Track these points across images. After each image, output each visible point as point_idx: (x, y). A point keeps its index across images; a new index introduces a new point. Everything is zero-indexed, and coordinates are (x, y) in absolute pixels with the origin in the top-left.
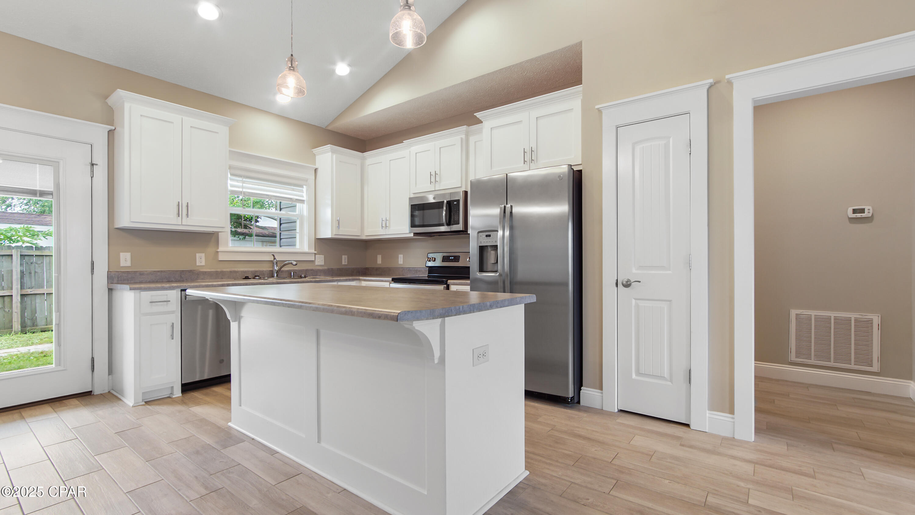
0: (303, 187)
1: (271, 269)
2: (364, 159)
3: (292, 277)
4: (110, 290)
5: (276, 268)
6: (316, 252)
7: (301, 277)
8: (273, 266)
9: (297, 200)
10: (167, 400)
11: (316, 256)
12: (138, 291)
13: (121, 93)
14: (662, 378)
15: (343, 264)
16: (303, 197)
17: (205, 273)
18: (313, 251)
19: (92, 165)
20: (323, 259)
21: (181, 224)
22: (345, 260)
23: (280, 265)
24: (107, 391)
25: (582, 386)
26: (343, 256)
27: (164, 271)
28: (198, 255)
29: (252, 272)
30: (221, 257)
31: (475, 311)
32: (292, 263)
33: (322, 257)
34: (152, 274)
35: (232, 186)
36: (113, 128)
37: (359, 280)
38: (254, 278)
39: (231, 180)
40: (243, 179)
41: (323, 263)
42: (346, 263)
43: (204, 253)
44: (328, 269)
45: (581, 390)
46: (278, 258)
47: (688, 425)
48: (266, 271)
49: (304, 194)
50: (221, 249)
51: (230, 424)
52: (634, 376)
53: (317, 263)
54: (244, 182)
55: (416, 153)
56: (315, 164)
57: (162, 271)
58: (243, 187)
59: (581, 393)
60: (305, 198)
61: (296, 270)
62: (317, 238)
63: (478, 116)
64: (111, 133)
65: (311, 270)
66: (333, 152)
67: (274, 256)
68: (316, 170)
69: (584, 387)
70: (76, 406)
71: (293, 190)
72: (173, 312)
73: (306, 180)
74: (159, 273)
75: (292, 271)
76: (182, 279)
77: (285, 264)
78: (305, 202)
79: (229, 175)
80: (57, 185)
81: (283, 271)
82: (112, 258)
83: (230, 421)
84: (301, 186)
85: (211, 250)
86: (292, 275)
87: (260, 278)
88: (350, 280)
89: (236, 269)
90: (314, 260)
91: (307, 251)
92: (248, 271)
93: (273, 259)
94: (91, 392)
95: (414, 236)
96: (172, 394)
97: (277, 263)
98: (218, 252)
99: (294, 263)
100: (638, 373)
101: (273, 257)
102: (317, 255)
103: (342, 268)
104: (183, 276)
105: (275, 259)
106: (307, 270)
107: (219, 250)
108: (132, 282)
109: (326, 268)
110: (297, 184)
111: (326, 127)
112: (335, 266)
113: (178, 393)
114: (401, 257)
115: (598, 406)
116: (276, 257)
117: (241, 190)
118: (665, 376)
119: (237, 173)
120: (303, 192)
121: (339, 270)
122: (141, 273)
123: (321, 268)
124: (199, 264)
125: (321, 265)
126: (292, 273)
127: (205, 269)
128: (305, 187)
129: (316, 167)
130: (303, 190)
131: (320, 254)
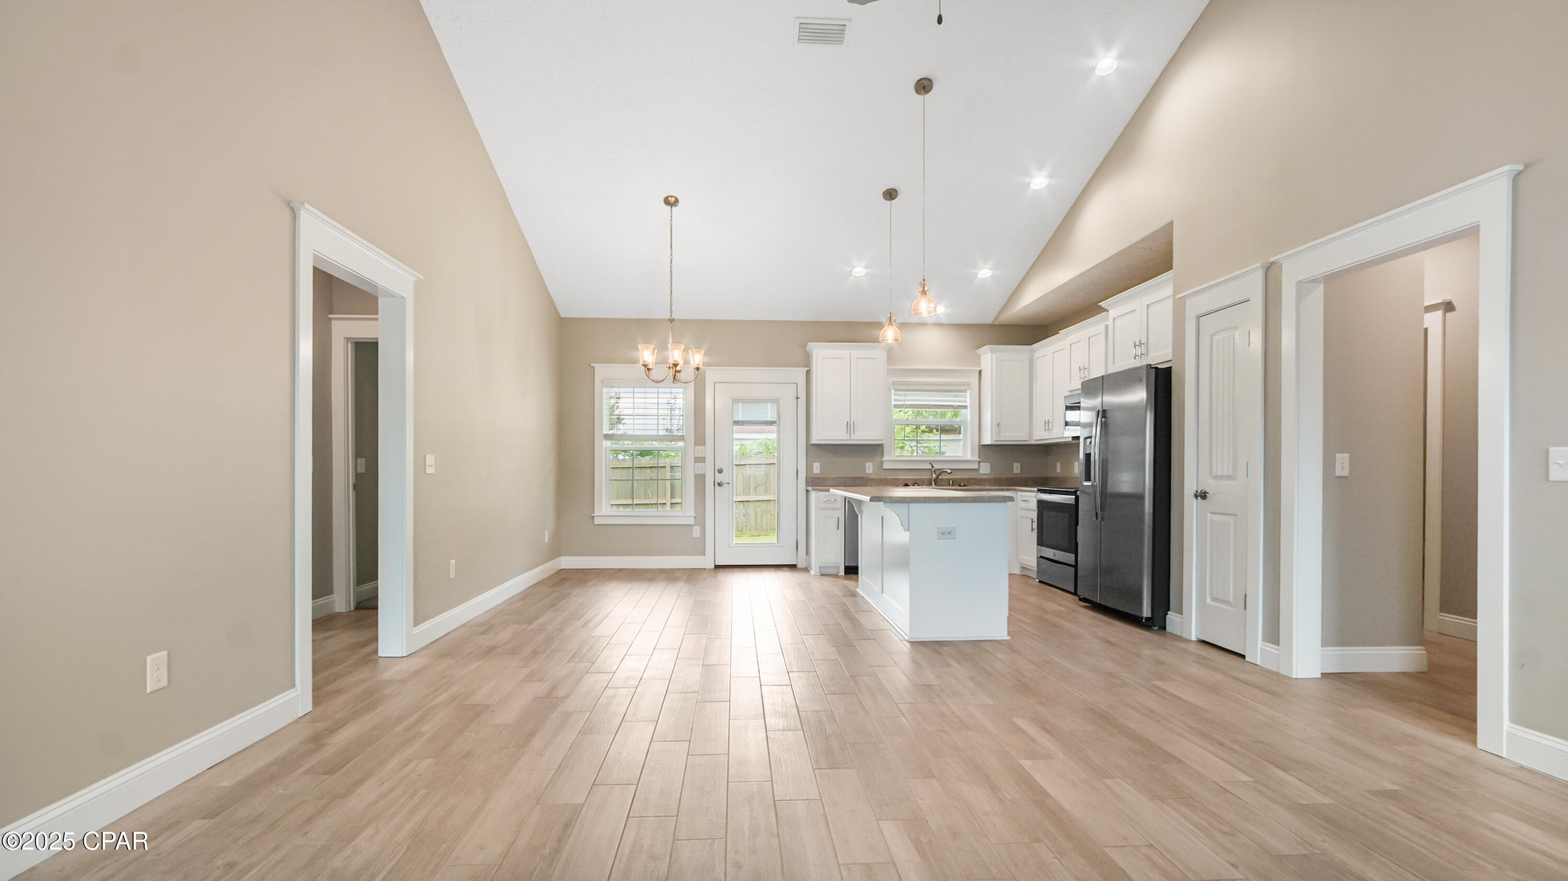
0: (966, 392)
1: (930, 477)
2: (1033, 351)
4: (807, 491)
5: (934, 476)
6: (979, 460)
7: (960, 486)
8: (932, 474)
9: (958, 406)
10: (836, 576)
11: (981, 464)
12: (817, 491)
13: (811, 344)
14: (1228, 603)
15: (1015, 472)
16: (966, 402)
17: (872, 480)
18: (977, 458)
19: (797, 398)
20: (989, 467)
21: (849, 439)
22: (1017, 468)
23: (938, 473)
24: (805, 567)
25: (1169, 610)
26: (1015, 464)
27: (842, 478)
28: (867, 464)
29: (912, 479)
30: (886, 466)
31: (931, 501)
32: (946, 472)
33: (988, 465)
34: (830, 479)
35: (895, 400)
36: (809, 369)
37: (1015, 490)
38: (913, 485)
39: (895, 395)
40: (903, 393)
41: (989, 471)
42: (1019, 472)
43: (872, 462)
44: (996, 478)
45: (1167, 614)
46: (936, 466)
47: (1243, 657)
48: (925, 479)
49: (968, 399)
50: (885, 458)
51: (858, 590)
52: (1209, 601)
53: (981, 472)
54: (906, 395)
55: (1071, 345)
56: (980, 366)
57: (840, 477)
58: (905, 400)
59: (1167, 618)
60: (968, 404)
61: (957, 479)
62: (982, 444)
63: (1103, 306)
64: (808, 373)
65: (974, 478)
66: (992, 351)
67: (932, 465)
68: (980, 372)
69: (1173, 612)
70: (786, 571)
71: (955, 396)
72: (839, 509)
73: (969, 384)
74: (838, 479)
75: (951, 479)
76: (854, 484)
77: (942, 472)
78: (968, 407)
79: (893, 391)
80: (779, 417)
81: (942, 480)
82: (809, 468)
83: (858, 588)
85: (878, 459)
87: (920, 486)
88: (1003, 490)
89: (898, 477)
90: (977, 468)
91: (968, 458)
92: (909, 479)
93: (931, 468)
94: (796, 565)
95: (1072, 440)
96: (838, 573)
97: (935, 471)
98: (883, 461)
99: (949, 471)
100: (1213, 599)
101: (930, 465)
102: (981, 462)
103: (1012, 477)
104: (855, 482)
105: (933, 467)
106: (969, 479)
107: (883, 460)
108: (821, 485)
109: (992, 477)
110: (959, 389)
111: (993, 322)
112: (1004, 476)
113: (842, 572)
114: (1059, 464)
115: (1179, 634)
116: (934, 465)
117: (902, 403)
118: (1231, 601)
119: (900, 387)
120: (966, 396)
121: (1008, 479)
122: (826, 479)
123: (985, 477)
124: (867, 472)
125: (985, 474)
126: (951, 482)
127: (872, 477)
128: (968, 391)
129: (980, 369)
130: (966, 395)
131: (984, 462)
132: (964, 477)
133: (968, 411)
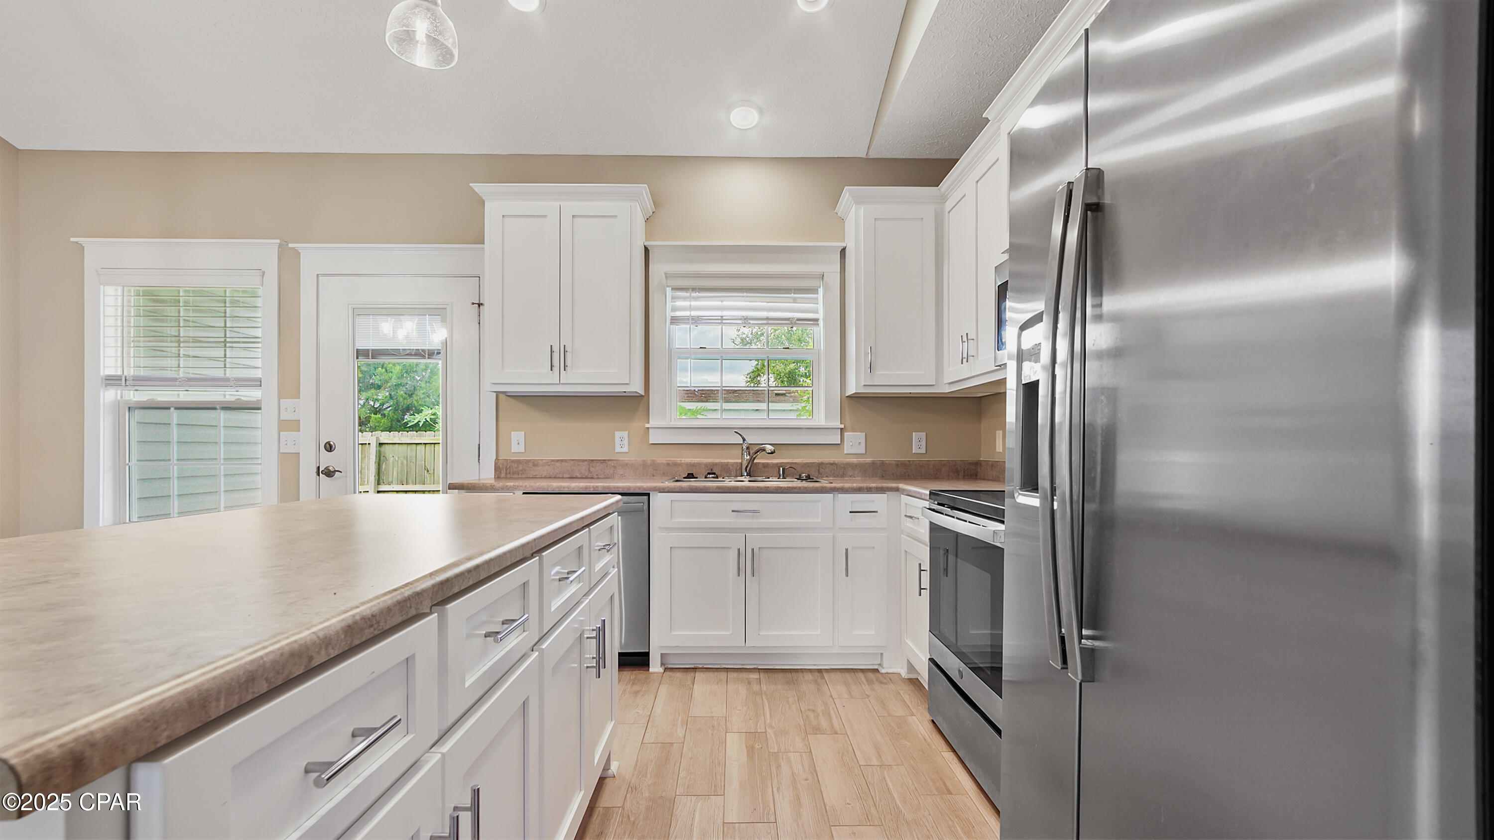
0: (817, 292)
1: (739, 460)
3: (781, 477)
5: (747, 458)
6: (842, 426)
7: (802, 477)
8: (744, 454)
9: (804, 321)
11: (846, 434)
15: (913, 453)
16: (816, 312)
17: (625, 465)
18: (837, 424)
19: (479, 304)
20: (862, 441)
21: (559, 382)
22: (918, 444)
23: (751, 452)
26: (914, 433)
28: (618, 434)
29: (706, 465)
30: (654, 438)
33: (861, 436)
34: (549, 465)
35: (674, 309)
38: (704, 479)
40: (690, 295)
41: (861, 450)
42: (923, 451)
43: (626, 431)
44: (874, 463)
46: (749, 439)
48: (733, 464)
49: (820, 307)
50: (653, 422)
53: (847, 449)
56: (843, 238)
57: (562, 461)
58: (693, 308)
60: (819, 315)
62: (847, 394)
65: (832, 464)
68: (843, 251)
71: (795, 301)
73: (822, 277)
74: (558, 464)
76: (591, 475)
77: (758, 450)
78: (821, 322)
79: (669, 290)
80: (445, 342)
81: (765, 466)
82: (502, 438)
84: (815, 291)
85: (637, 425)
86: (782, 473)
87: (717, 477)
89: (678, 460)
90: (838, 442)
91: (824, 424)
92: (700, 464)
93: (740, 441)
97: (748, 448)
98: (648, 429)
99: (769, 448)
101: (739, 436)
102: (847, 431)
103: (909, 461)
104: (592, 469)
105: (744, 440)
106: (820, 465)
107: (649, 426)
108: (524, 476)
109: (868, 460)
110: (803, 287)
112: (891, 456)
116: (746, 437)
117: (688, 314)
119: (683, 283)
120: (815, 301)
121: (898, 464)
122: (535, 464)
123: (855, 460)
124: (618, 449)
125: (857, 455)
126: (781, 469)
127: (626, 459)
128: (821, 291)
129: (843, 245)
130: (817, 299)
131: (853, 430)
132: (811, 461)
133: (819, 331)
